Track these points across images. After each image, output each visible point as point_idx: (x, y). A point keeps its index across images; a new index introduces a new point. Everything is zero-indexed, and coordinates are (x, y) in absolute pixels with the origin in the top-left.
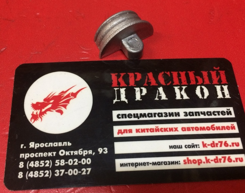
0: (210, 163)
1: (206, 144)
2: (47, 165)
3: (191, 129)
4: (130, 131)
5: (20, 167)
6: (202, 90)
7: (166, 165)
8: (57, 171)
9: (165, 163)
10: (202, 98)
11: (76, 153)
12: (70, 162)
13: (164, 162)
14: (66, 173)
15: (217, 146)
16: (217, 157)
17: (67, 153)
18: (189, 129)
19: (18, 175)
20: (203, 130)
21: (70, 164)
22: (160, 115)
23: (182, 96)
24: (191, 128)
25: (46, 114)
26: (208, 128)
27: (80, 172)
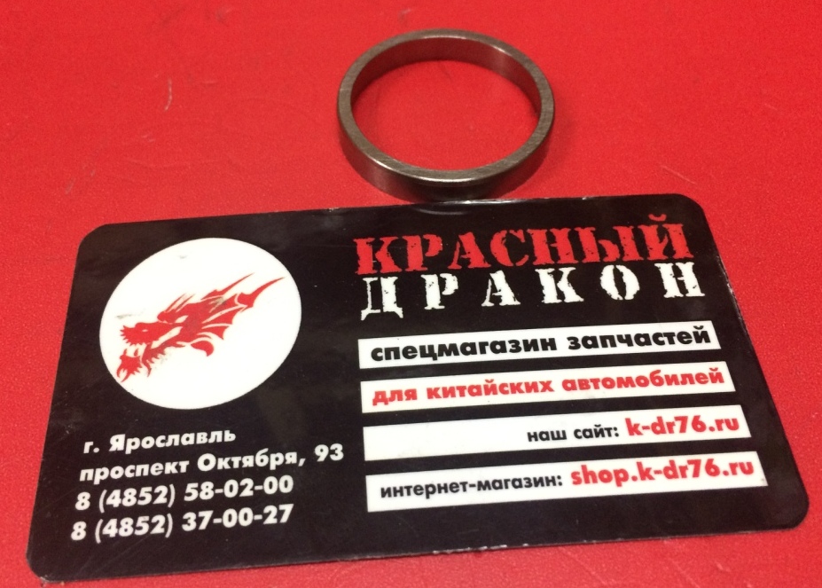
0: (651, 478)
1: (637, 426)
2: (161, 500)
3: (591, 384)
4: (412, 395)
5: (79, 507)
6: (618, 277)
7: (519, 490)
8: (191, 516)
9: (517, 483)
10: (621, 298)
11: (248, 461)
12: (231, 488)
13: (514, 480)
14: (217, 521)
15: (671, 431)
16: (672, 463)
17: (223, 464)
18: (584, 384)
19: (72, 530)
20: (627, 386)
21: (229, 494)
22: (499, 347)
23: (561, 295)
24: (593, 380)
25: (163, 353)
26: (642, 381)
27: (259, 517)
